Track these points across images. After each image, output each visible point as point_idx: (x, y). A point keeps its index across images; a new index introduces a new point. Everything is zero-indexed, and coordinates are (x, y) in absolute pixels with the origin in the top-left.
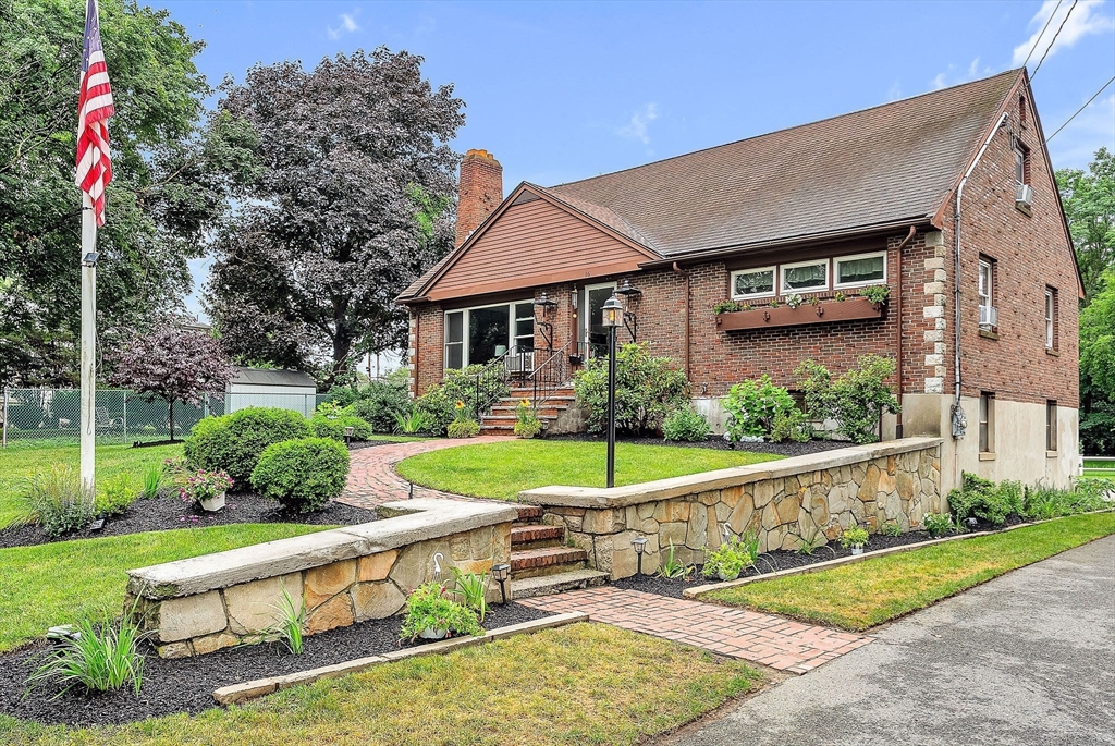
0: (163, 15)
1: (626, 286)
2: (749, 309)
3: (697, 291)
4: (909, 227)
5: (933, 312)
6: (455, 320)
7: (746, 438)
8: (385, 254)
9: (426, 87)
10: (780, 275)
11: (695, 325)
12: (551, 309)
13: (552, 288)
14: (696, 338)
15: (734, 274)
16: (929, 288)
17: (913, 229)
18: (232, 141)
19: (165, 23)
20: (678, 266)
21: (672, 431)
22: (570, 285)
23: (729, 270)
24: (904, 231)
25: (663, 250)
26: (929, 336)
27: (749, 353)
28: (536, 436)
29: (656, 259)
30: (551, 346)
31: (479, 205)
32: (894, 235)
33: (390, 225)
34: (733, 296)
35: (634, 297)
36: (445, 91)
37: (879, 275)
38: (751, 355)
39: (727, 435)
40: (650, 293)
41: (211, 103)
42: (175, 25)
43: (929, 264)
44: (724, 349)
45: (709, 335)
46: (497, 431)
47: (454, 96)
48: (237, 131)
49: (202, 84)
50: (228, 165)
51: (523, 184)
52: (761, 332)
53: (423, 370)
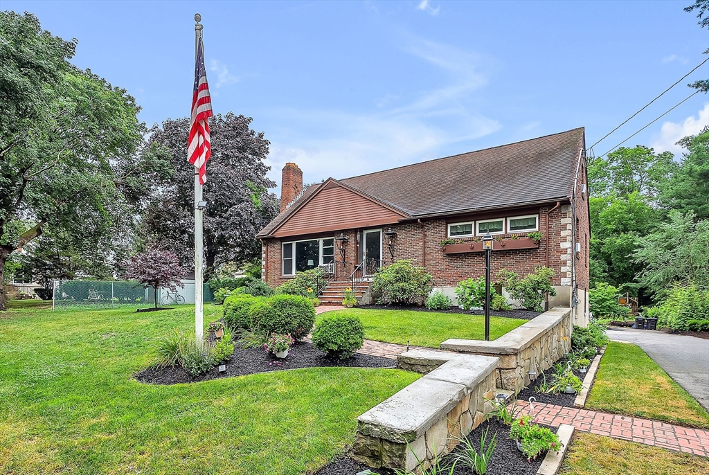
0: (123, 91)
1: (390, 231)
2: (461, 243)
3: (429, 234)
4: (556, 203)
5: (566, 245)
6: (288, 247)
7: (472, 308)
8: (238, 215)
9: (253, 133)
10: (476, 226)
11: (428, 250)
12: (344, 242)
13: (346, 232)
14: (428, 257)
15: (449, 225)
16: (563, 234)
17: (558, 203)
18: (159, 157)
19: (124, 96)
20: (421, 221)
21: (433, 304)
22: (355, 230)
23: (447, 223)
24: (552, 204)
25: (411, 214)
26: (563, 257)
27: (459, 265)
28: (354, 306)
29: (408, 217)
30: (344, 260)
31: (293, 190)
32: (544, 207)
33: (240, 201)
34: (449, 236)
35: (393, 236)
36: (261, 136)
37: (534, 226)
38: (461, 266)
39: (462, 306)
40: (402, 235)
41: (147, 137)
42: (130, 97)
43: (563, 221)
44: (445, 263)
45: (436, 256)
46: (330, 303)
47: (265, 138)
48: (160, 151)
49: (144, 127)
50: (157, 169)
51: (330, 179)
52: (466, 254)
53: (270, 272)
